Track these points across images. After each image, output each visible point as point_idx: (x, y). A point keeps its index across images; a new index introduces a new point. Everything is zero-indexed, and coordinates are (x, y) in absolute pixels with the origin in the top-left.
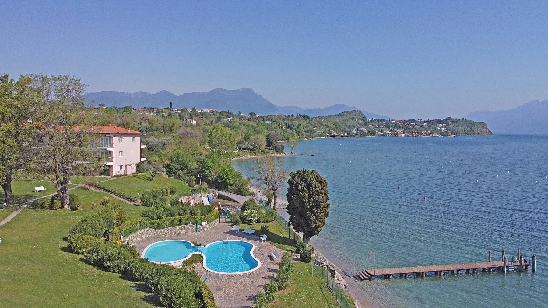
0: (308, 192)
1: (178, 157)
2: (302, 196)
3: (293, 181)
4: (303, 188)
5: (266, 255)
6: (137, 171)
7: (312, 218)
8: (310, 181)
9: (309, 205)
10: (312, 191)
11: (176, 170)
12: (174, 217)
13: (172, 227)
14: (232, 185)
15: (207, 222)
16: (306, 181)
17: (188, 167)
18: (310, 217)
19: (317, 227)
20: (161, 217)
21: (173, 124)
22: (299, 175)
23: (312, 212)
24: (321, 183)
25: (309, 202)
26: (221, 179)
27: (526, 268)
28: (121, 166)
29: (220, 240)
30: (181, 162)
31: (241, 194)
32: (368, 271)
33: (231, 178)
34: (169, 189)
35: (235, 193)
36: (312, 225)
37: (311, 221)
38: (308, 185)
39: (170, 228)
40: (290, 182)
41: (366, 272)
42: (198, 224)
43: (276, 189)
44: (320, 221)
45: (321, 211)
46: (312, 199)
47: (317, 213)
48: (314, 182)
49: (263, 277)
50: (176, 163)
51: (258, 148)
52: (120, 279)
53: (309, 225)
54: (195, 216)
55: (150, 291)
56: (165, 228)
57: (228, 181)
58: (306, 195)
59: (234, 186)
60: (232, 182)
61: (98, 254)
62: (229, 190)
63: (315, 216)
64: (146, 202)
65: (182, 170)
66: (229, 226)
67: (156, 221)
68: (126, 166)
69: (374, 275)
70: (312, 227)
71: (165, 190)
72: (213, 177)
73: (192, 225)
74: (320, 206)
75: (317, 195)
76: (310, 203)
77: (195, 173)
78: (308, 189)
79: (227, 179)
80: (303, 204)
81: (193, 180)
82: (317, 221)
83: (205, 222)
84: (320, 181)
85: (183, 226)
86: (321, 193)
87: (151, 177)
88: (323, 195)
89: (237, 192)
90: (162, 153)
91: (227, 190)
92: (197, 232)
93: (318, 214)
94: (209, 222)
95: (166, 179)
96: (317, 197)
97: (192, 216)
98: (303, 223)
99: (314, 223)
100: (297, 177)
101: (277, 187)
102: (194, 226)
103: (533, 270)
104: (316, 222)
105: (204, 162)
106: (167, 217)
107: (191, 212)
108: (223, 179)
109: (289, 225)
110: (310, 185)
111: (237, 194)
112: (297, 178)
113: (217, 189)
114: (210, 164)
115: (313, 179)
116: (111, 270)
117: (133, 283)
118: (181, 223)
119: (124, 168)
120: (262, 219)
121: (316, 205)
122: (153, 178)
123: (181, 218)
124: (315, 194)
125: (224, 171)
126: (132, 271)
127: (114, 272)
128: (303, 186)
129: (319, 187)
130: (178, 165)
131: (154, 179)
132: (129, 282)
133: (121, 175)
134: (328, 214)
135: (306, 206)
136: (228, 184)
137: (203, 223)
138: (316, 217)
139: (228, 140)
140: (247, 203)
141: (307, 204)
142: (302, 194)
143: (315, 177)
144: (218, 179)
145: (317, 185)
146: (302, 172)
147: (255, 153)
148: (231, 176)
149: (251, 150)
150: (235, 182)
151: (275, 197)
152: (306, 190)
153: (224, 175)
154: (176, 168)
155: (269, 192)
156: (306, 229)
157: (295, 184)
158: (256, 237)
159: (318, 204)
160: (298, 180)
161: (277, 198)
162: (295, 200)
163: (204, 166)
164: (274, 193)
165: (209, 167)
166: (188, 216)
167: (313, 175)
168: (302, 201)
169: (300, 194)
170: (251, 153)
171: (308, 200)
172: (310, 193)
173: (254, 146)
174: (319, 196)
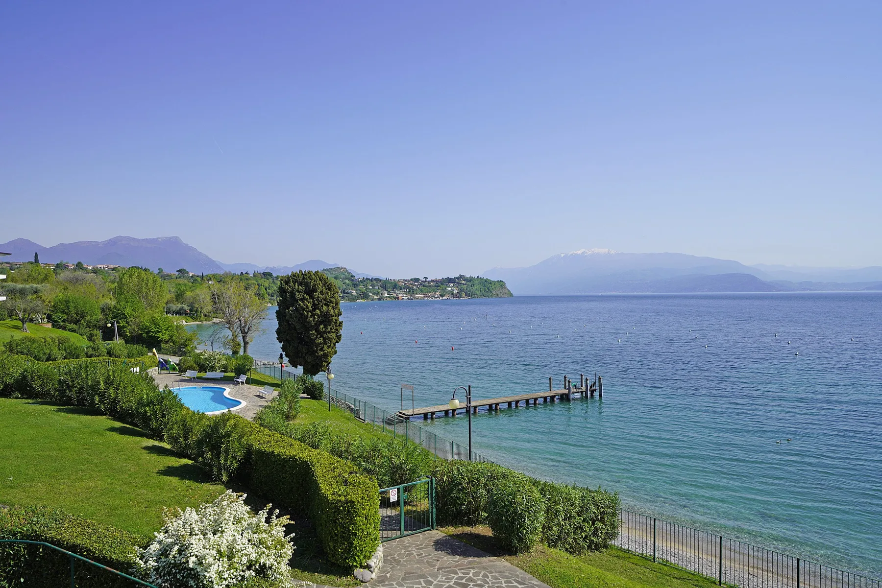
0: (311, 300)
1: (67, 302)
2: (302, 307)
3: (286, 287)
4: (303, 296)
5: (251, 395)
7: (318, 341)
8: (314, 285)
9: (314, 321)
10: (318, 300)
11: (64, 322)
14: (167, 342)
15: (138, 368)
16: (307, 285)
17: (88, 318)
18: (315, 339)
19: (326, 356)
20: (53, 357)
21: (46, 275)
22: (295, 278)
23: (317, 330)
24: (330, 289)
25: (313, 315)
26: (148, 332)
27: (592, 395)
30: (72, 309)
32: (401, 411)
33: (165, 330)
34: (57, 339)
36: (318, 353)
37: (317, 345)
38: (310, 292)
40: (282, 291)
41: (400, 413)
43: (246, 331)
44: (329, 347)
45: (331, 329)
46: (318, 311)
47: (325, 332)
48: (320, 287)
50: (63, 312)
51: (199, 309)
53: (313, 353)
54: (116, 359)
57: (160, 335)
58: (309, 304)
59: (171, 344)
60: (167, 338)
62: (163, 350)
63: (322, 338)
65: (75, 322)
66: (178, 376)
67: (44, 363)
69: (412, 415)
70: (318, 357)
71: (49, 340)
72: (134, 330)
74: (330, 322)
75: (325, 305)
76: (315, 318)
77: (100, 327)
78: (311, 297)
79: (159, 332)
80: (303, 319)
82: (325, 347)
83: (135, 369)
84: (329, 286)
86: (331, 302)
87: (21, 325)
88: (334, 305)
89: (177, 353)
93: (327, 334)
94: (142, 370)
95: (47, 330)
96: (325, 308)
97: (111, 359)
98: (304, 350)
99: (322, 349)
100: (293, 281)
101: (249, 329)
103: (600, 395)
104: (323, 347)
106: (64, 359)
108: (152, 332)
109: (281, 357)
110: (315, 290)
112: (292, 283)
114: (128, 311)
115: (318, 282)
121: (323, 321)
122: (23, 324)
124: (321, 304)
125: (153, 320)
128: (302, 294)
129: (327, 293)
130: (66, 314)
131: (25, 325)
134: (340, 337)
135: (310, 322)
136: (161, 341)
137: (131, 370)
138: (325, 339)
139: (151, 289)
141: (311, 319)
142: (302, 304)
143: (320, 280)
144: (142, 334)
145: (325, 291)
146: (300, 275)
147: (194, 319)
148: (165, 328)
149: (186, 314)
150: (172, 337)
151: (246, 343)
152: (307, 298)
153: (153, 327)
154: (64, 319)
155: (234, 340)
156: (309, 361)
157: (290, 292)
158: (229, 382)
159: (326, 319)
160: (295, 285)
161: (248, 346)
162: (291, 315)
163: (117, 314)
164: (244, 337)
165: (126, 314)
166: (104, 357)
167: (317, 276)
168: (302, 314)
169: (299, 305)
170: (188, 318)
171: (311, 313)
172: (313, 302)
173: (193, 307)
174: (328, 306)
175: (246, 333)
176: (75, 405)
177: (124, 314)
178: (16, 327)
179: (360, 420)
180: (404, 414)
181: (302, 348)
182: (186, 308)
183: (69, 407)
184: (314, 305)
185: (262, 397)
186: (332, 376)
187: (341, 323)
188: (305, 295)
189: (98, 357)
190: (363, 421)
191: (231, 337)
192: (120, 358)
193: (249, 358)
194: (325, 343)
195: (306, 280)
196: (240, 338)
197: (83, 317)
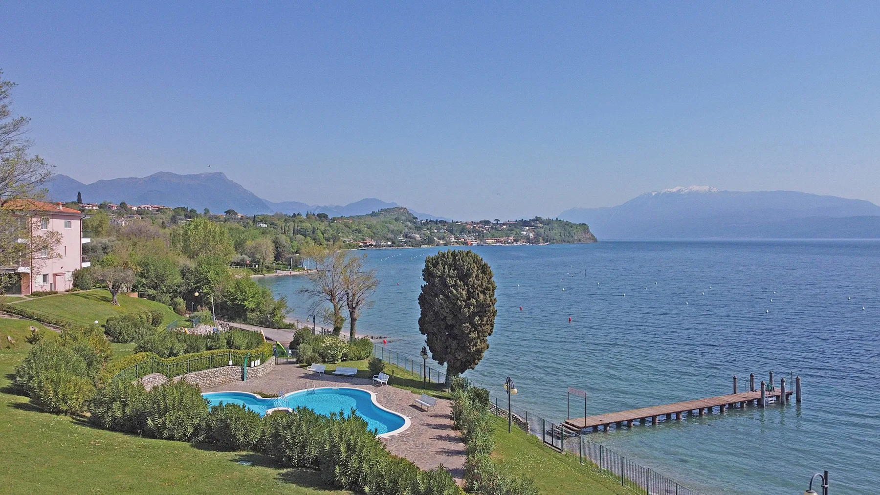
0: (466, 287)
1: (147, 264)
2: (455, 296)
3: (435, 270)
4: (455, 281)
5: (406, 405)
6: (75, 285)
7: (472, 335)
8: (468, 269)
9: (468, 312)
10: (473, 286)
11: (144, 287)
12: (200, 353)
13: (197, 372)
14: (253, 311)
15: (259, 360)
16: (458, 268)
17: (168, 283)
18: (469, 333)
19: (479, 352)
20: (175, 352)
22: (445, 260)
23: (471, 323)
24: (484, 272)
25: (468, 306)
26: (233, 300)
27: (787, 399)
28: (45, 276)
29: (299, 389)
30: (151, 272)
31: (271, 325)
32: (567, 421)
33: (252, 297)
35: (261, 324)
36: (470, 349)
37: (471, 341)
38: (464, 277)
39: (194, 373)
40: (428, 274)
41: (567, 423)
42: (245, 365)
43: (354, 306)
44: (482, 341)
46: (473, 301)
48: (475, 271)
49: (431, 439)
51: (261, 261)
53: (464, 349)
54: (237, 351)
55: (288, 464)
56: (185, 373)
58: (464, 293)
59: (258, 313)
60: (254, 306)
61: (124, 404)
62: (249, 320)
63: (476, 332)
64: (120, 333)
65: (155, 287)
66: (298, 367)
67: (167, 359)
68: (55, 275)
69: (584, 427)
70: (469, 353)
71: (144, 316)
72: (218, 297)
73: (234, 367)
74: (486, 312)
75: (481, 292)
76: (470, 308)
77: (180, 292)
78: (466, 284)
79: (244, 300)
80: (456, 311)
81: (181, 304)
82: (479, 341)
83: (256, 361)
84: (484, 269)
85: (218, 369)
86: (487, 289)
87: (110, 296)
88: (491, 292)
89: (264, 324)
90: (110, 260)
91: (245, 321)
92: (243, 380)
93: (481, 327)
94: (263, 362)
95: (134, 301)
96: (481, 296)
97: (233, 350)
99: (475, 345)
100: (442, 263)
101: (357, 303)
102: (239, 369)
103: (798, 401)
104: (477, 342)
105: (197, 271)
106: (185, 353)
107: (228, 343)
108: (237, 300)
109: (424, 352)
110: (468, 275)
111: (264, 326)
112: (441, 266)
113: (225, 320)
114: (211, 275)
115: (472, 265)
116: (166, 433)
117: (233, 455)
118: (213, 363)
119: (50, 279)
121: (479, 312)
122: (113, 296)
123: (213, 354)
124: (477, 292)
125: (238, 286)
126: (227, 426)
128: (454, 279)
129: (483, 278)
130: (146, 278)
131: (115, 297)
132: (221, 453)
133: (46, 293)
134: (493, 329)
135: (463, 314)
136: (247, 310)
137: (253, 363)
138: (479, 333)
141: (466, 310)
142: (455, 292)
143: (474, 262)
144: (227, 302)
145: (480, 275)
146: (450, 255)
147: (256, 272)
149: (247, 265)
150: (258, 305)
151: (353, 320)
152: (461, 285)
153: (239, 293)
154: (144, 284)
155: (336, 314)
156: (459, 358)
157: (439, 277)
158: (365, 380)
159: (484, 310)
160: (444, 268)
161: (357, 323)
162: (441, 304)
163: (200, 279)
164: (352, 314)
165: (210, 279)
166: (225, 350)
167: (471, 258)
168: (455, 304)
169: (451, 292)
170: (249, 270)
171: (465, 302)
172: (468, 290)
173: (254, 258)
174: (485, 294)
175: (354, 308)
177: (208, 279)
178: (105, 299)
179: (553, 448)
180: (573, 425)
181: (452, 343)
182: (248, 260)
184: (468, 292)
185: (422, 410)
186: (516, 390)
187: (495, 312)
188: (458, 281)
189: (219, 348)
190: (559, 451)
191: (332, 309)
192: (240, 349)
193: (369, 343)
194: (479, 338)
195: (458, 263)
196: (345, 313)
197: (162, 281)
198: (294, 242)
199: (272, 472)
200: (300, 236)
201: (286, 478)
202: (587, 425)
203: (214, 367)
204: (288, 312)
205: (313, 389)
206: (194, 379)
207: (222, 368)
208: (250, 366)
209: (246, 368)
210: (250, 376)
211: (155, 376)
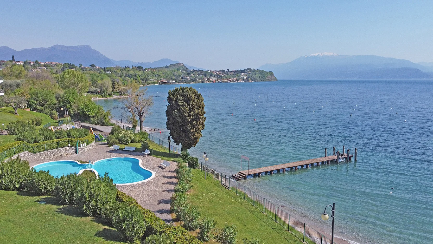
0: (188, 106)
1: (37, 94)
2: (183, 110)
3: (173, 97)
4: (183, 103)
5: (156, 166)
7: (192, 130)
8: (190, 97)
9: (190, 118)
10: (192, 106)
11: (36, 105)
12: (52, 141)
13: (50, 150)
14: (93, 117)
15: (85, 144)
16: (184, 96)
17: (49, 103)
18: (190, 129)
19: (196, 139)
20: (37, 140)
21: (21, 71)
22: (178, 92)
23: (192, 124)
24: (198, 98)
25: (190, 115)
26: (83, 112)
27: (350, 159)
29: (104, 158)
30: (40, 97)
31: (103, 124)
32: (240, 172)
33: (93, 110)
34: (35, 120)
35: (98, 124)
36: (192, 137)
37: (191, 133)
38: (187, 101)
39: (49, 151)
40: (170, 99)
41: (240, 173)
42: (77, 146)
44: (198, 133)
45: (200, 123)
46: (192, 113)
48: (193, 97)
49: (163, 184)
50: (35, 99)
51: (106, 91)
52: (18, 196)
53: (189, 137)
54: (73, 139)
56: (44, 151)
57: (90, 113)
58: (187, 109)
59: (96, 118)
60: (94, 115)
62: (92, 122)
63: (194, 129)
64: (14, 130)
65: (42, 106)
66: (107, 147)
67: (33, 144)
69: (248, 175)
70: (191, 139)
71: (31, 121)
72: (75, 110)
73: (71, 147)
74: (199, 119)
75: (196, 108)
76: (190, 117)
77: (56, 108)
78: (188, 104)
79: (89, 111)
80: (183, 118)
81: (55, 114)
82: (196, 133)
83: (84, 144)
84: (198, 97)
85: (62, 148)
86: (200, 107)
87: (14, 110)
88: (202, 108)
89: (99, 123)
90: (19, 91)
91: (90, 122)
92: (76, 153)
93: (197, 126)
94: (87, 144)
95: (28, 113)
96: (196, 110)
97: (70, 139)
99: (194, 135)
100: (176, 93)
101: (143, 113)
102: (74, 148)
103: (355, 160)
104: (195, 134)
105: (64, 97)
106: (44, 141)
107: (68, 135)
108: (85, 111)
109: (169, 139)
110: (190, 100)
111: (99, 125)
112: (176, 95)
113: (79, 122)
114: (71, 99)
115: (192, 95)
117: (38, 198)
118: (59, 145)
120: (136, 139)
121: (196, 118)
122: (15, 110)
123: (59, 141)
124: (194, 108)
125: (85, 104)
127: (7, 189)
129: (197, 101)
130: (37, 101)
131: (16, 111)
132: (31, 197)
134: (204, 127)
135: (188, 120)
136: (90, 116)
137: (81, 145)
138: (196, 129)
139: (80, 82)
140: (115, 129)
141: (188, 118)
142: (183, 108)
143: (193, 93)
144: (79, 112)
145: (196, 100)
146: (181, 89)
147: (103, 96)
148: (93, 109)
149: (98, 93)
150: (96, 114)
151: (141, 122)
152: (186, 105)
153: (86, 108)
154: (36, 104)
155: (133, 119)
156: (186, 142)
157: (175, 101)
158: (139, 153)
159: (197, 117)
160: (178, 96)
161: (143, 123)
162: (176, 114)
163: (65, 101)
164: (140, 118)
165: (70, 101)
166: (66, 138)
167: (191, 91)
168: (183, 115)
169: (181, 109)
170: (99, 95)
171: (188, 114)
173: (102, 89)
174: (198, 109)
175: (141, 116)
176: (68, 204)
177: (69, 101)
178: (11, 112)
179: (225, 187)
180: (243, 174)
181: (183, 134)
182: (99, 90)
183: (64, 206)
184: (190, 108)
185: (163, 168)
186: (208, 159)
187: (205, 118)
188: (184, 103)
189: (63, 138)
190: (228, 188)
191: (131, 117)
192: (74, 138)
193: (146, 134)
194: (196, 131)
195: (185, 93)
196: (137, 118)
197: (46, 102)
198: (125, 81)
199: (55, 207)
200: (128, 78)
201: (60, 211)
202: (249, 174)
203: (60, 147)
204: (112, 117)
205: (111, 158)
206: (49, 154)
207: (64, 148)
208: (80, 147)
209: (78, 148)
210: (80, 152)
211: (25, 153)
